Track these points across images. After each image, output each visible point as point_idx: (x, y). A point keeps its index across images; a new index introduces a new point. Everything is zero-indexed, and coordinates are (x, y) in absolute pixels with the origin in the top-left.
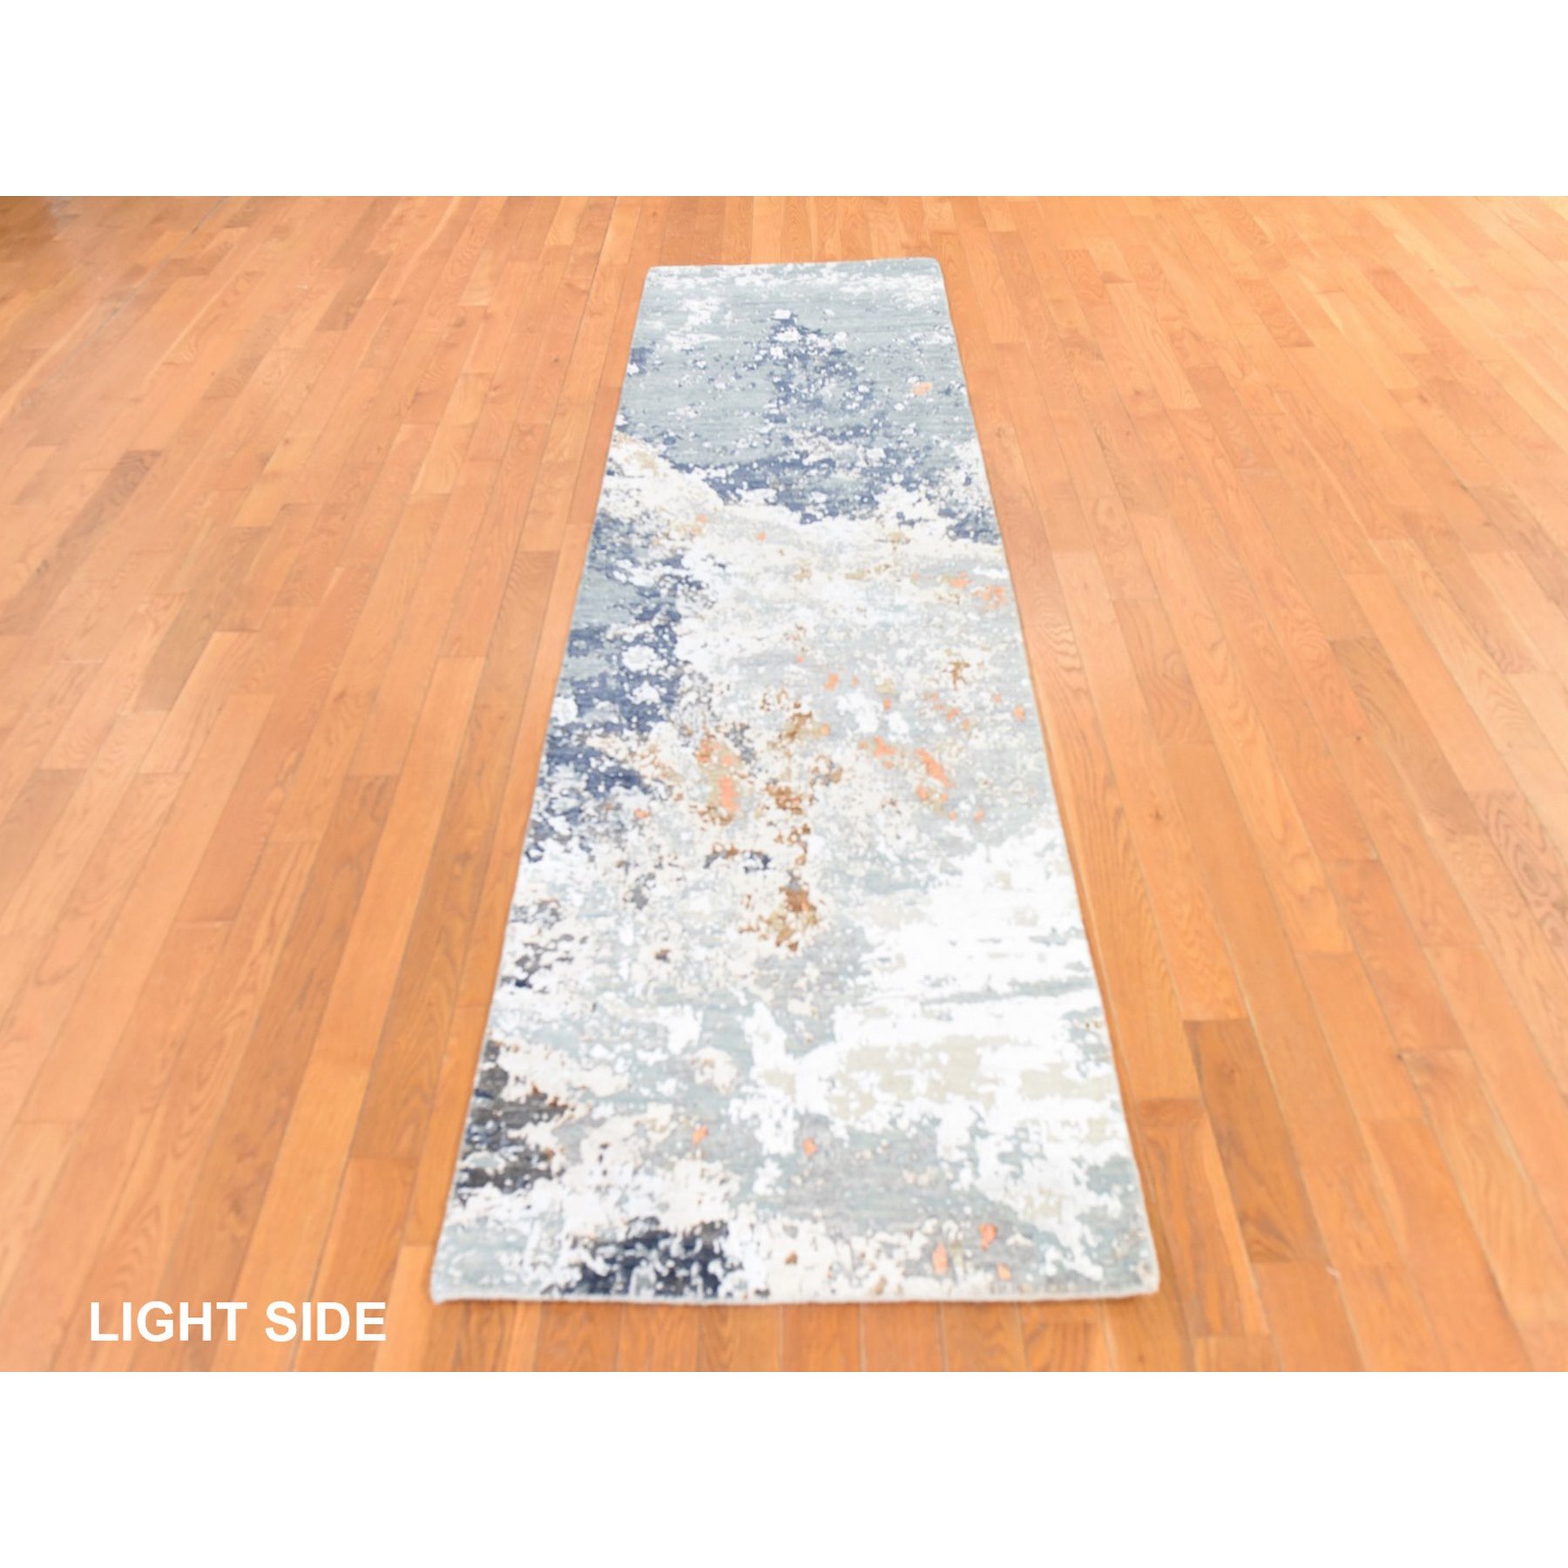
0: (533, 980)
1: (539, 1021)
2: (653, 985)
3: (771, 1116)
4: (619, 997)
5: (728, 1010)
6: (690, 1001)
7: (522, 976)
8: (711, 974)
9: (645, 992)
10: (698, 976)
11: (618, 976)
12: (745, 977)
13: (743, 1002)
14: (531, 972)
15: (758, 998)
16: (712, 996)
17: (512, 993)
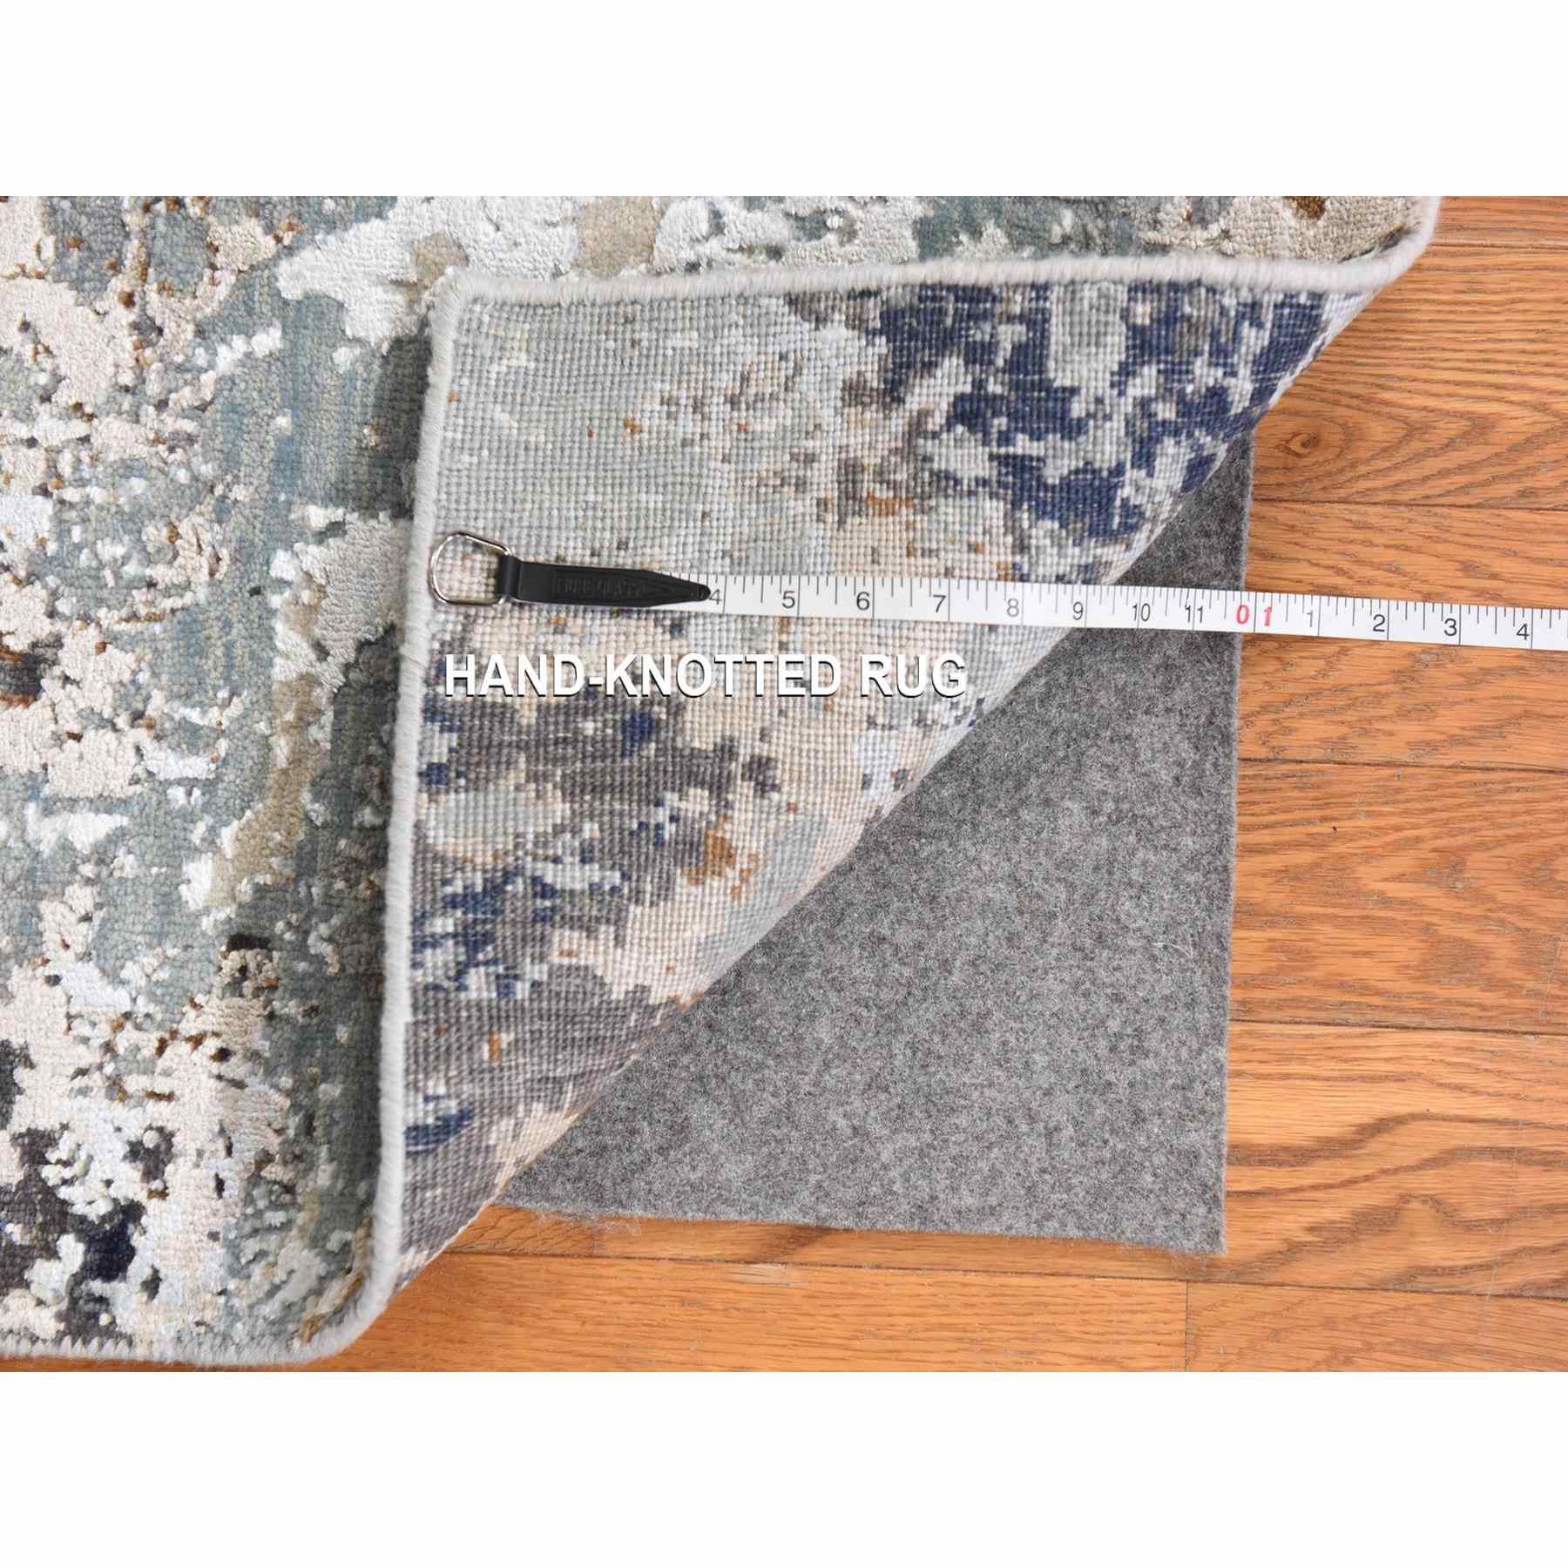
0: (92, 1203)
1: (299, 1159)
2: (157, 705)
3: (775, 252)
4: (211, 841)
5: (298, 402)
6: (245, 554)
7: (72, 1250)
8: (128, 468)
9: (191, 738)
10: (131, 521)
11: (102, 856)
12: (147, 330)
13: (269, 340)
14: (58, 1216)
15: (253, 277)
16: (230, 462)
17: (152, 1285)
